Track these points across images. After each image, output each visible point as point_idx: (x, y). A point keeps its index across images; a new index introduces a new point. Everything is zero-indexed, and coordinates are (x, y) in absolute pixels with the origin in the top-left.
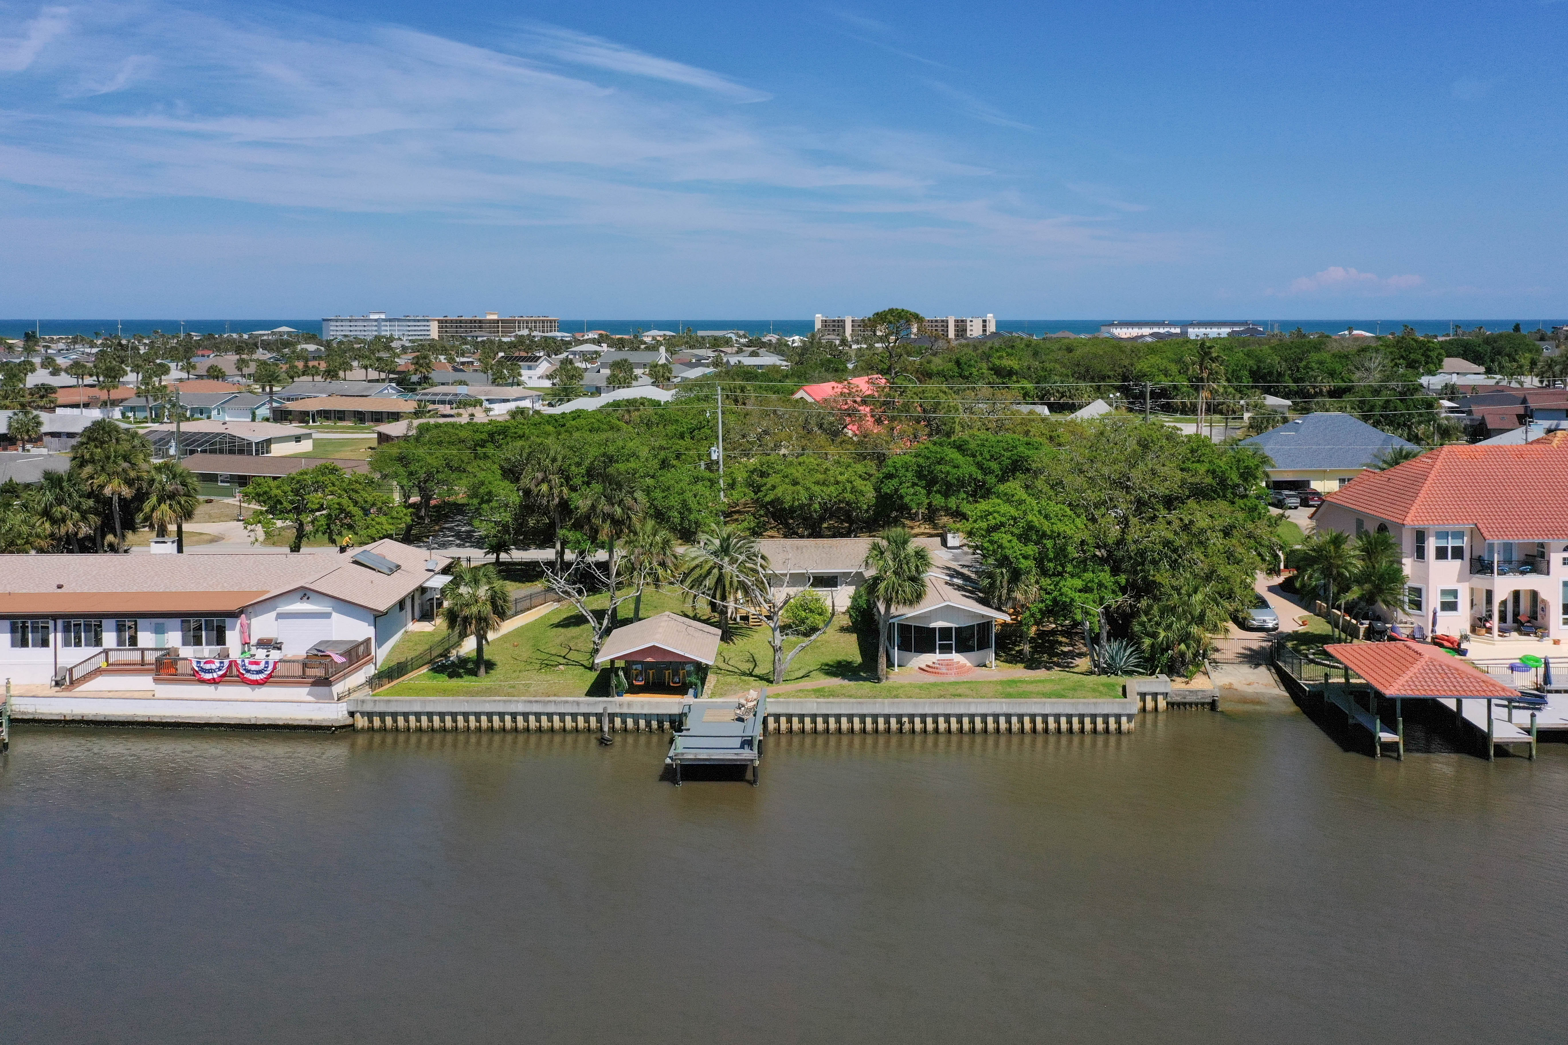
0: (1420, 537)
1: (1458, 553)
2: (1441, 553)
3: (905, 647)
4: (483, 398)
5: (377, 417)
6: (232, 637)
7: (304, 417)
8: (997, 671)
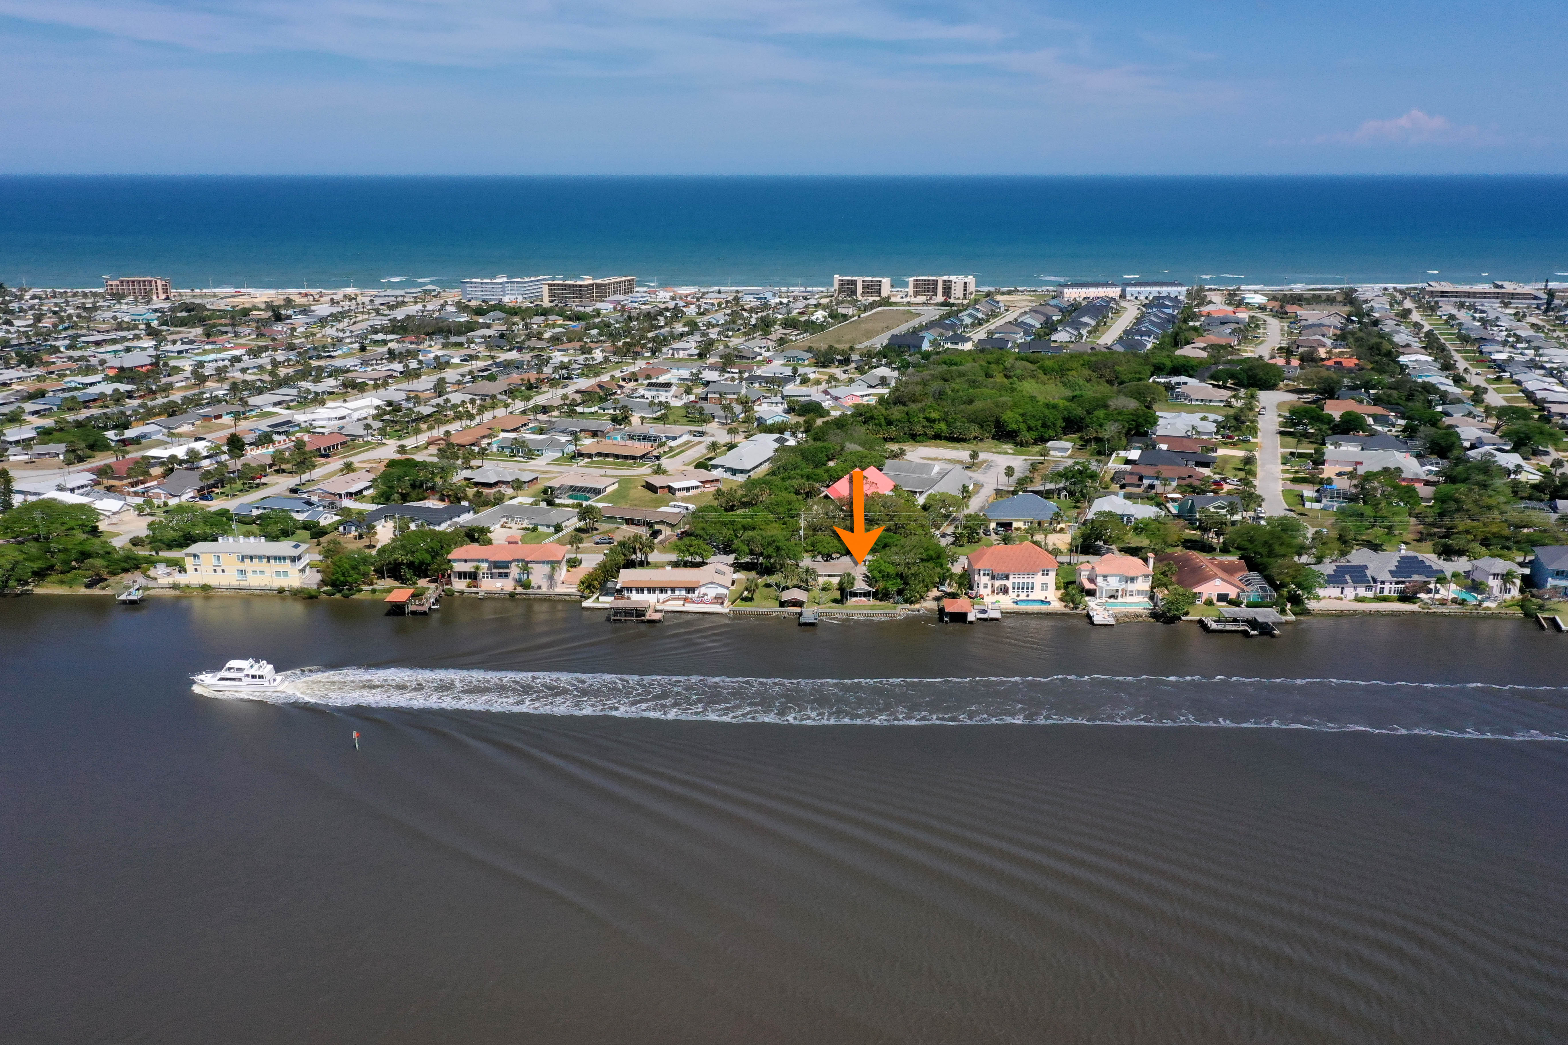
0: (980, 571)
1: (988, 575)
2: (984, 575)
3: (850, 596)
4: (663, 435)
5: (625, 457)
6: (697, 592)
7: (590, 456)
8: (872, 601)
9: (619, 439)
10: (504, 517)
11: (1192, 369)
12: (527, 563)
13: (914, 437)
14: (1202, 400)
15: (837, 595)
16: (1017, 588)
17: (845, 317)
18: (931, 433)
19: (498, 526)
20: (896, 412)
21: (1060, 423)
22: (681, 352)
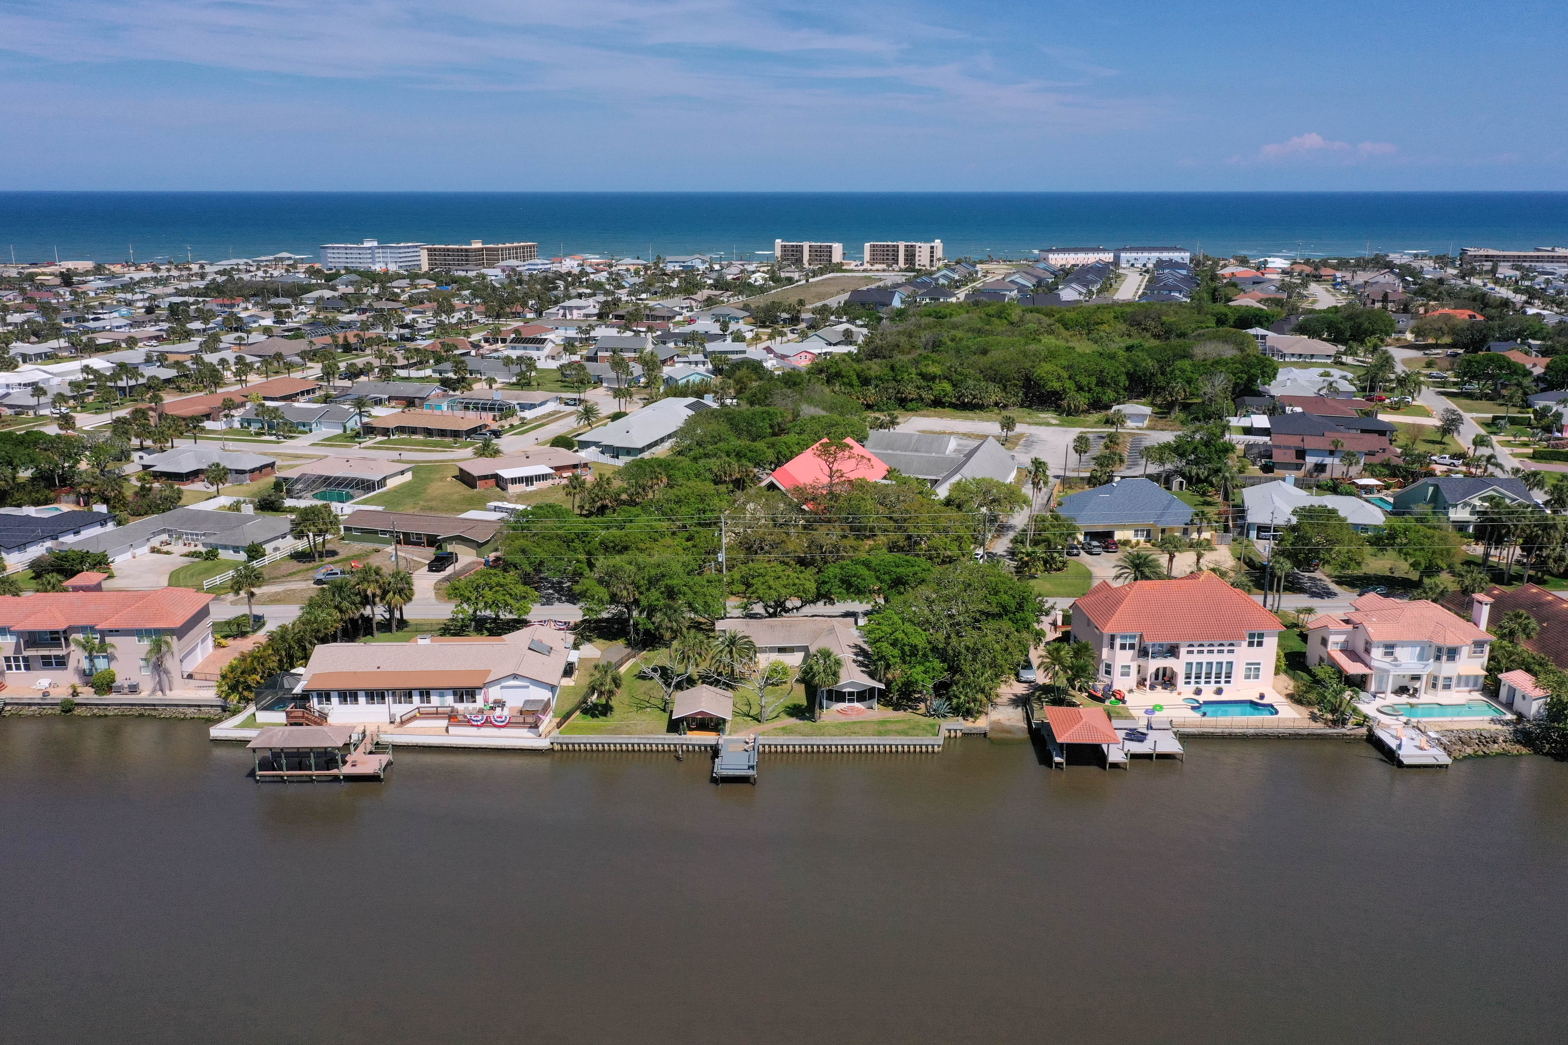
0: (1113, 638)
1: (1132, 646)
2: (1123, 647)
3: (830, 698)
4: (515, 402)
5: (443, 433)
6: (479, 698)
7: (385, 432)
8: (878, 712)
9: (445, 408)
10: (164, 531)
11: (1268, 320)
12: (103, 633)
13: (903, 403)
14: (1300, 356)
15: (799, 696)
16: (1194, 674)
17: (790, 280)
18: (928, 396)
19: (146, 549)
20: (875, 368)
21: (1123, 381)
22: (575, 312)
